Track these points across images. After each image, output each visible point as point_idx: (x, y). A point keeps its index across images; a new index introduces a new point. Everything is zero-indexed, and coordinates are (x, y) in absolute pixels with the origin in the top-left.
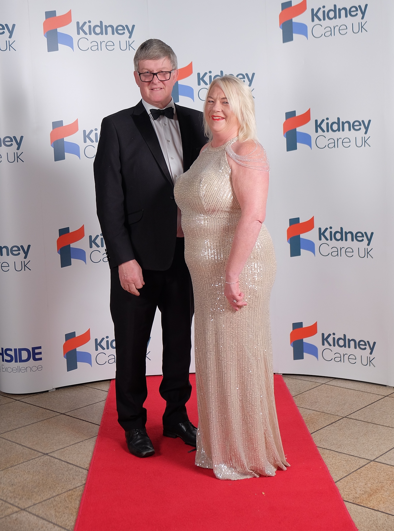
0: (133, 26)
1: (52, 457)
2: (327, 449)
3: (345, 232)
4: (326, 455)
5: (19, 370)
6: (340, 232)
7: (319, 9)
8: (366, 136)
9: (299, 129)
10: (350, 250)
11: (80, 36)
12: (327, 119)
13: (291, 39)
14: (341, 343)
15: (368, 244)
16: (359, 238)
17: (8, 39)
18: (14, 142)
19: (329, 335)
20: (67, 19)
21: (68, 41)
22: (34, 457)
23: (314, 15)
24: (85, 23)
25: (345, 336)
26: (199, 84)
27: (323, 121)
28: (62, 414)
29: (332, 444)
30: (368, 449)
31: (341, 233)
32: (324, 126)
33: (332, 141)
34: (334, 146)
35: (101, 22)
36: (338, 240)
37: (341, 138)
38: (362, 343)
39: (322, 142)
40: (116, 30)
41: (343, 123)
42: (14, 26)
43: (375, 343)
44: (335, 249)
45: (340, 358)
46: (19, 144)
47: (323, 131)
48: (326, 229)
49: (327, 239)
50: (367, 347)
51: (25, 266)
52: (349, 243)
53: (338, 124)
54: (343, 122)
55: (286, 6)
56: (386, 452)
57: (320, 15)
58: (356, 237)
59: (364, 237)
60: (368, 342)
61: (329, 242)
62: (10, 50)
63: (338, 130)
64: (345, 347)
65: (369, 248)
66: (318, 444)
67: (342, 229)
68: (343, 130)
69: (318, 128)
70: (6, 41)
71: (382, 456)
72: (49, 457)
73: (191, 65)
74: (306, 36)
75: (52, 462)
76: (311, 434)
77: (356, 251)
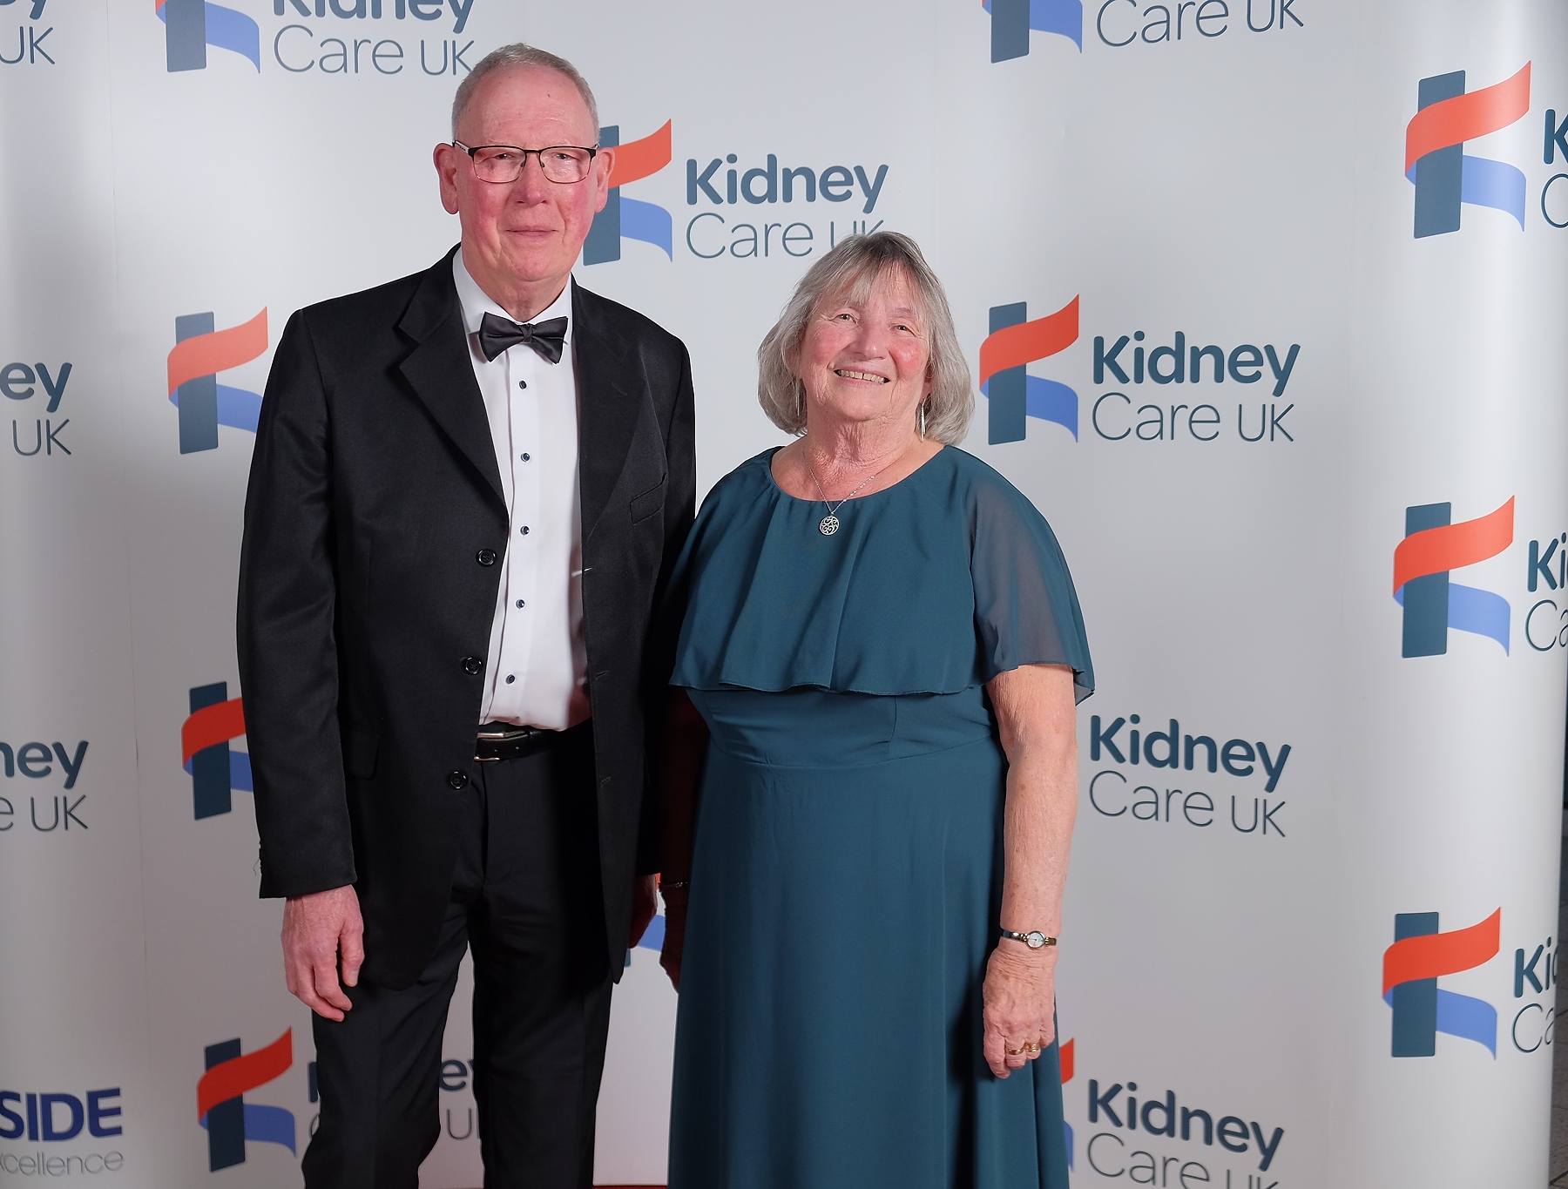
3: (1188, 738)
5: (43, 1166)
6: (1168, 733)
8: (1276, 400)
9: (1036, 369)
10: (1202, 802)
11: (283, 21)
12: (1140, 336)
13: (1021, 49)
14: (1158, 1118)
15: (1270, 787)
16: (1235, 764)
17: (28, 22)
18: (39, 386)
19: (1116, 1089)
21: (242, 35)
25: (1171, 1096)
26: (692, 199)
27: (1124, 341)
31: (1173, 740)
32: (1126, 360)
33: (1153, 414)
34: (1161, 432)
36: (1160, 764)
37: (1187, 407)
38: (1232, 1127)
39: (1116, 416)
41: (1197, 354)
43: (1279, 1133)
44: (1147, 795)
45: (1151, 1170)
46: (56, 393)
47: (1123, 378)
48: (1119, 723)
49: (1120, 759)
50: (1252, 1142)
51: (67, 813)
52: (1198, 777)
53: (1178, 354)
54: (1194, 349)
58: (1227, 757)
59: (1253, 759)
60: (1255, 1126)
61: (1126, 768)
62: (32, 61)
63: (1178, 376)
64: (1172, 1134)
65: (1273, 799)
67: (1174, 725)
68: (1195, 378)
69: (1104, 364)
70: (22, 28)
73: (666, 131)
74: (1077, 37)
77: (1222, 807)
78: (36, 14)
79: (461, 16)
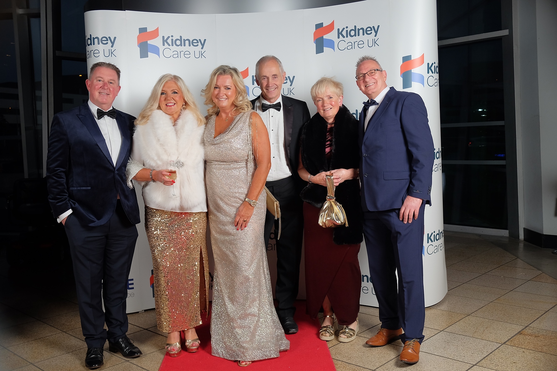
0: (205, 40)
1: (131, 363)
2: (340, 360)
4: (339, 365)
7: (344, 29)
11: (164, 47)
13: (322, 51)
20: (155, 34)
21: (156, 50)
22: (118, 363)
23: (340, 33)
24: (169, 37)
28: (145, 329)
29: (344, 356)
30: (371, 361)
35: (181, 37)
40: (192, 43)
42: (115, 38)
55: (319, 26)
56: (385, 364)
57: (344, 33)
62: (111, 57)
66: (333, 356)
70: (109, 49)
71: (382, 367)
72: (129, 363)
73: (247, 70)
74: (334, 49)
75: (131, 368)
76: (330, 348)
78: (112, 46)
79: (203, 45)
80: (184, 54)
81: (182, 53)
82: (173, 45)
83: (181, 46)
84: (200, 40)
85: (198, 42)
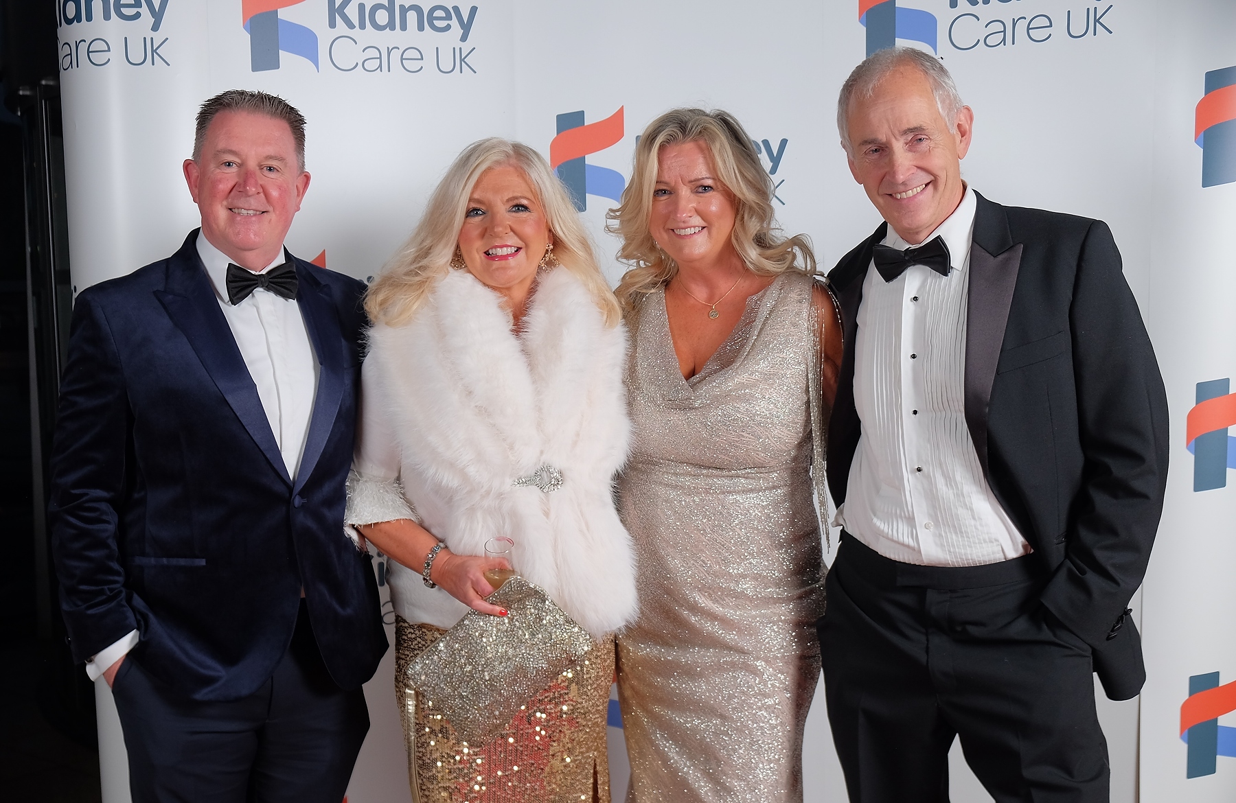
11: (335, 33)
17: (150, 34)
21: (304, 43)
40: (430, 19)
62: (153, 64)
70: (145, 39)
78: (155, 28)
79: (466, 27)
80: (402, 59)
81: (396, 55)
82: (363, 26)
83: (393, 28)
84: (456, 9)
85: (449, 17)
